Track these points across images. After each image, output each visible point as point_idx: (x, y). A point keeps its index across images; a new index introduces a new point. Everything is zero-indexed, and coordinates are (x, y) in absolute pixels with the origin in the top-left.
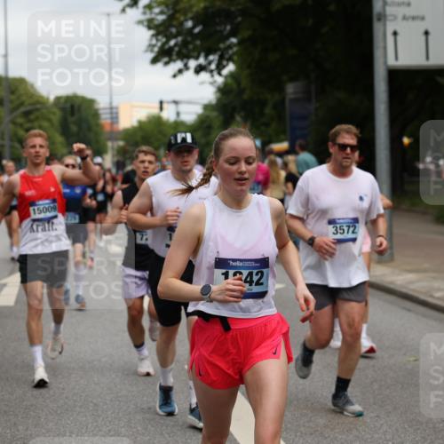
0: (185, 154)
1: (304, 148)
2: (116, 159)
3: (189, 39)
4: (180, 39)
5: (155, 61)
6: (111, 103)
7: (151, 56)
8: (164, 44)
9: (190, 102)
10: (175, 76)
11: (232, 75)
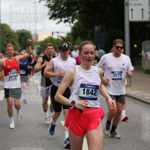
1: (101, 48)
2: (37, 51)
3: (62, 11)
4: (59, 11)
5: (50, 18)
6: (36, 33)
7: (49, 16)
8: (53, 13)
9: (62, 32)
10: (57, 24)
11: (76, 23)
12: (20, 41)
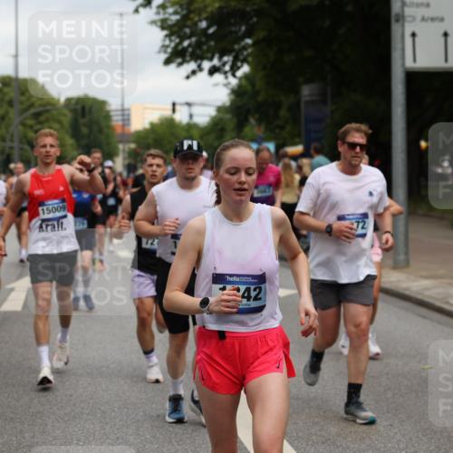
0: (191, 162)
1: (319, 152)
2: (127, 162)
3: (203, 39)
4: (194, 39)
5: (167, 62)
6: (123, 105)
7: (164, 56)
8: (177, 45)
9: (203, 104)
10: (188, 77)
11: (246, 77)
12: (75, 131)
